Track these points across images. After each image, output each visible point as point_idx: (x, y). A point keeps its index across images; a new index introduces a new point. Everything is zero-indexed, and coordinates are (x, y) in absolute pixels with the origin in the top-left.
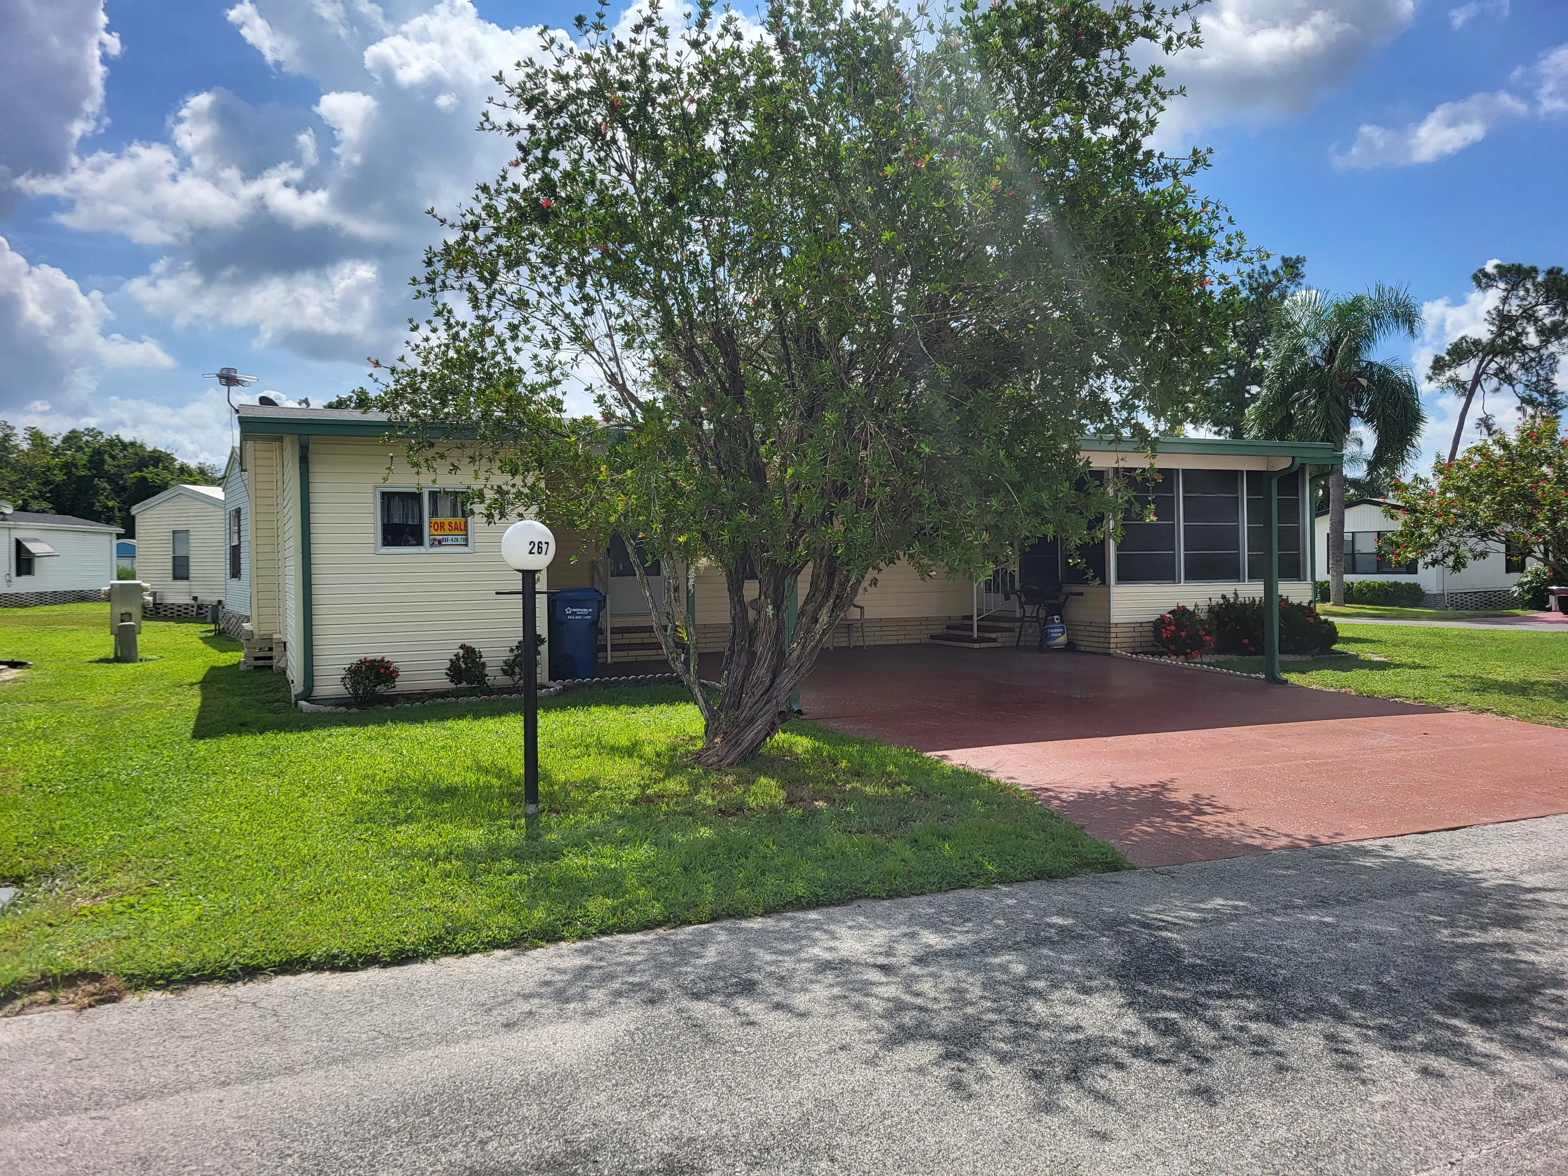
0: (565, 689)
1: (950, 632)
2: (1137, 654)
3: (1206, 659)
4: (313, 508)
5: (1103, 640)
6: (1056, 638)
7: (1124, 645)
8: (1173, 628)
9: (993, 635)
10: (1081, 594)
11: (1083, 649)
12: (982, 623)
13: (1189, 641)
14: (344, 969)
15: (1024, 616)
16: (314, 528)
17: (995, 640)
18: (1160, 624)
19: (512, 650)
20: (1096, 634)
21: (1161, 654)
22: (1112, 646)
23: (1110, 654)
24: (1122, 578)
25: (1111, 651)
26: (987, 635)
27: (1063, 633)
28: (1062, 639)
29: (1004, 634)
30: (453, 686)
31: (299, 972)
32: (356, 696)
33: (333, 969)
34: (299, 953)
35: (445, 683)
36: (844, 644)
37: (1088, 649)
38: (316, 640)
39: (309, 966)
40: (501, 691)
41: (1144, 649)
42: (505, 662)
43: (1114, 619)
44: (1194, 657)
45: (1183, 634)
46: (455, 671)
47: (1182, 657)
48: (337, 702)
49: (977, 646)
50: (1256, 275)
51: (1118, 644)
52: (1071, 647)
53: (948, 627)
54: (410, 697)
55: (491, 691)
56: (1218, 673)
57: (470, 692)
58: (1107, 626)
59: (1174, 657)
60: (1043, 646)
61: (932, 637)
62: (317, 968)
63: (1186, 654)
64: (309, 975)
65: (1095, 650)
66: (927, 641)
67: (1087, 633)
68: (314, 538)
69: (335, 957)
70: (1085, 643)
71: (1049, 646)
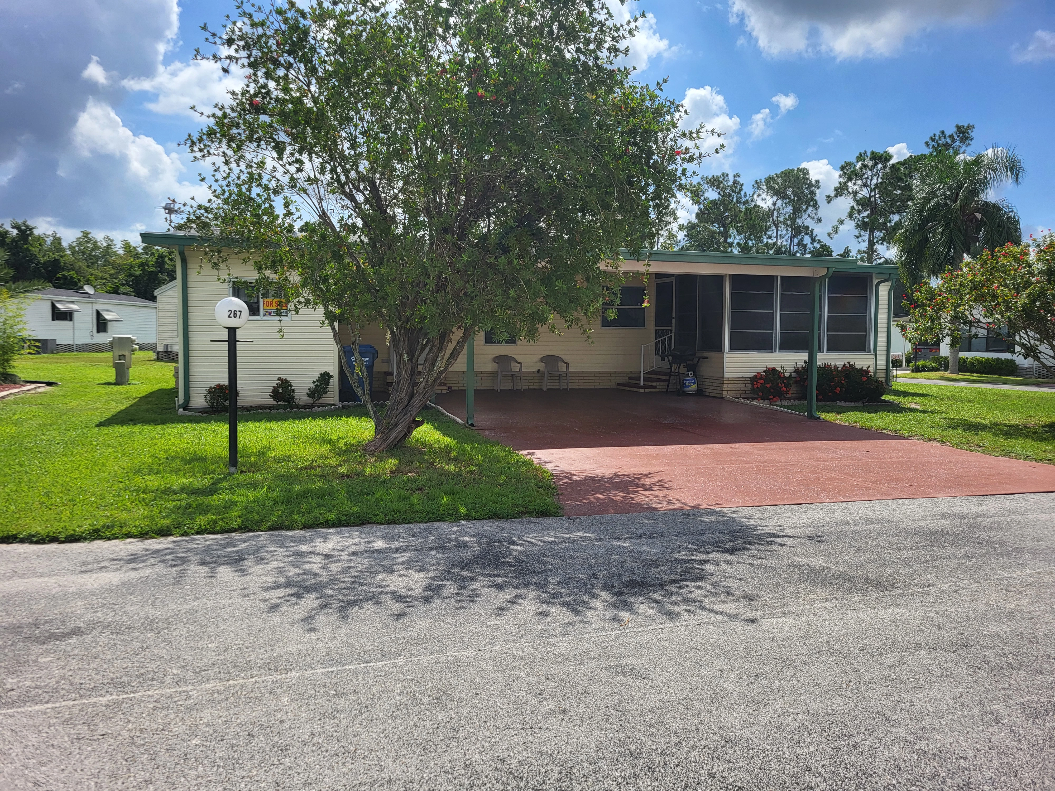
0: (344, 407)
1: (630, 381)
2: (738, 398)
3: (785, 403)
4: (190, 291)
5: (719, 388)
6: (689, 386)
7: (733, 392)
8: (762, 381)
9: (654, 384)
10: (707, 358)
11: (708, 394)
12: (646, 375)
13: (772, 391)
14: (37, 543)
15: (671, 372)
16: (190, 303)
17: (655, 387)
18: (755, 379)
19: (314, 382)
20: (716, 385)
21: (753, 399)
22: (724, 392)
23: (723, 398)
24: (734, 347)
25: (724, 396)
26: (650, 384)
27: (694, 384)
28: (693, 387)
29: (662, 383)
30: (275, 403)
31: (12, 543)
32: (212, 407)
33: (31, 542)
34: (14, 533)
35: (271, 401)
36: (558, 387)
37: (711, 395)
38: (192, 372)
39: (18, 540)
40: (305, 407)
41: (744, 396)
42: (310, 389)
43: (726, 375)
44: (775, 402)
45: (768, 386)
46: (275, 394)
47: (767, 401)
48: (203, 411)
49: (642, 390)
50: (937, 138)
51: (728, 392)
52: (700, 393)
53: (629, 378)
54: (248, 409)
55: (298, 406)
56: (785, 412)
57: (285, 407)
58: (722, 379)
59: (761, 401)
60: (681, 393)
61: (618, 384)
62: (22, 541)
63: (769, 399)
64: (17, 544)
65: (715, 395)
66: (615, 387)
67: (710, 384)
68: (190, 309)
69: (33, 536)
70: (709, 391)
71: (683, 391)
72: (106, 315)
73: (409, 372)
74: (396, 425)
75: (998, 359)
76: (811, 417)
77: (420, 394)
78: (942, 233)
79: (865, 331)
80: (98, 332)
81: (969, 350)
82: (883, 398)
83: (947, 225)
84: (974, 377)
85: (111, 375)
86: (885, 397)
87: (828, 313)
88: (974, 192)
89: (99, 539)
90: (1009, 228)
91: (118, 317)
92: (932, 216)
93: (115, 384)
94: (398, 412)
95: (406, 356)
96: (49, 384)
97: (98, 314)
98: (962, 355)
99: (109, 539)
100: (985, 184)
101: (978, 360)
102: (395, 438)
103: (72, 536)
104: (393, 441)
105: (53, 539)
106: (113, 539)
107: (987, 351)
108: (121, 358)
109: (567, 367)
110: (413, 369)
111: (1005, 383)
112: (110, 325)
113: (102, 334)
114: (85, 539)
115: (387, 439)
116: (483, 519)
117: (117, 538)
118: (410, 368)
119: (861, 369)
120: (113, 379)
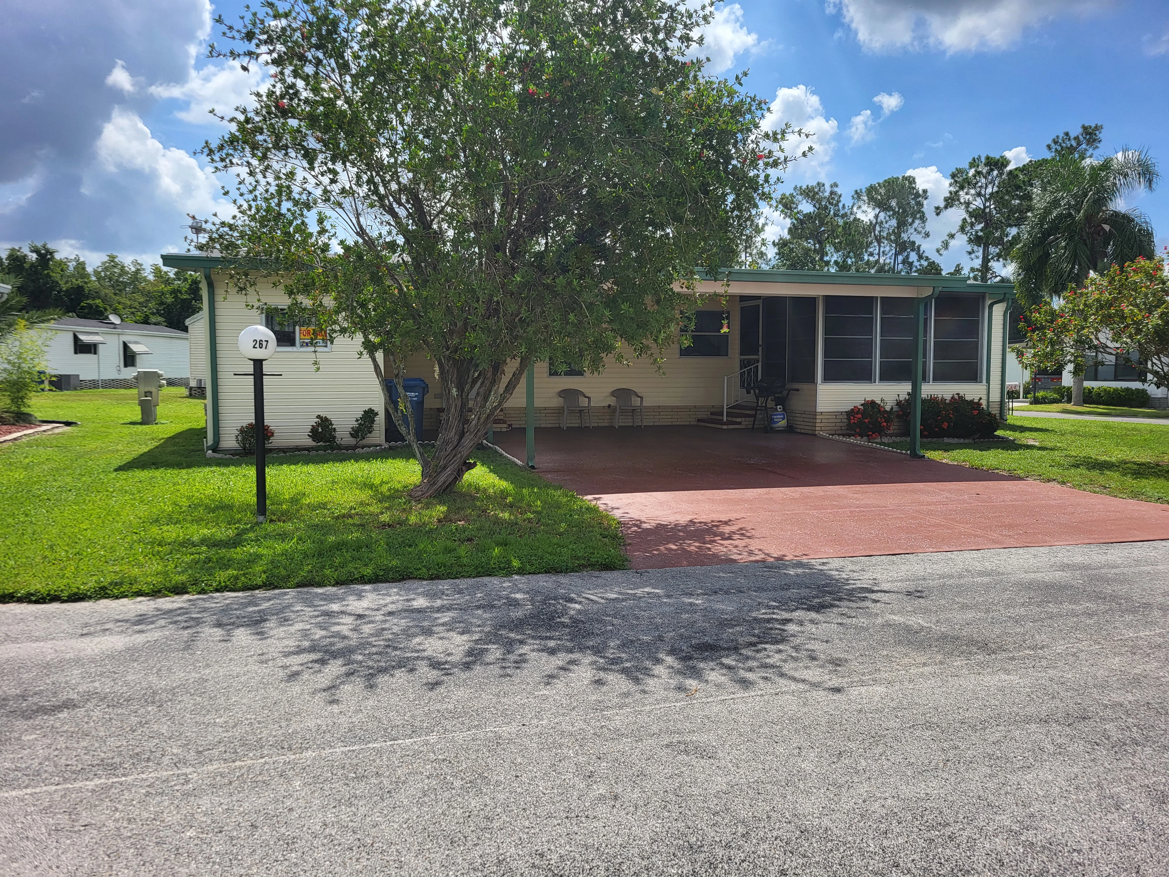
0: (390, 448)
1: (713, 417)
2: (833, 435)
3: (885, 440)
4: (218, 319)
5: (811, 424)
6: (778, 422)
7: (827, 428)
8: (860, 416)
9: (739, 420)
10: (798, 390)
11: (799, 431)
12: (729, 410)
13: (871, 426)
14: (37, 602)
15: (758, 406)
16: (219, 333)
17: (740, 423)
18: (851, 413)
19: (357, 420)
20: (807, 420)
21: (849, 436)
22: (817, 429)
23: (815, 435)
24: (829, 378)
25: (817, 433)
26: (735, 419)
27: (783, 419)
28: (783, 423)
29: (747, 419)
30: (314, 444)
31: (8, 602)
32: (244, 448)
33: (30, 602)
34: (11, 591)
35: (309, 442)
36: (631, 424)
37: (802, 431)
38: (222, 410)
39: (15, 599)
40: (347, 448)
41: (840, 432)
42: (352, 428)
43: (819, 409)
44: (875, 438)
45: (866, 421)
46: (314, 434)
47: (865, 438)
48: (234, 453)
49: (725, 427)
50: (1060, 141)
51: (822, 428)
52: (790, 429)
53: (711, 414)
54: (284, 450)
55: (340, 447)
56: (886, 450)
57: (325, 448)
58: (815, 414)
59: (859, 438)
60: (769, 429)
61: (698, 420)
62: (20, 600)
63: (868, 436)
64: (14, 604)
65: (806, 432)
66: (695, 423)
67: (802, 419)
68: (219, 340)
69: (32, 595)
70: (800, 427)
71: (771, 428)
72: (134, 348)
73: (458, 408)
74: (445, 468)
75: (1127, 389)
76: (915, 456)
77: (471, 433)
78: (1065, 247)
79: (977, 359)
80: (126, 366)
81: (1096, 379)
82: (996, 433)
83: (1071, 238)
84: (1101, 409)
85: (136, 414)
86: (999, 433)
87: (935, 338)
88: (1100, 201)
89: (106, 598)
90: (1140, 240)
91: (147, 349)
92: (1054, 228)
93: (141, 424)
94: (447, 453)
95: (455, 390)
96: (68, 424)
97: (125, 346)
98: (1087, 384)
99: (117, 598)
100: (1113, 191)
101: (1105, 390)
102: (444, 483)
103: (75, 594)
104: (441, 486)
105: (54, 598)
106: (121, 598)
107: (1116, 379)
108: (147, 394)
109: (642, 401)
110: (464, 405)
111: (1135, 415)
112: (138, 359)
113: (129, 369)
114: (90, 598)
115: (434, 484)
116: (539, 573)
117: (126, 596)
118: (459, 404)
119: (972, 401)
120: (138, 418)
